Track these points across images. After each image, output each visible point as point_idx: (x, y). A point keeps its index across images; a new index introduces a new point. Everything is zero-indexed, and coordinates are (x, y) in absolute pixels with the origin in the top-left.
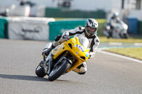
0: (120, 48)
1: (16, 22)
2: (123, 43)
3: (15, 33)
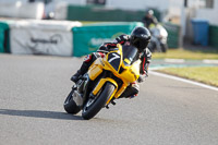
0: (181, 67)
1: (22, 28)
2: (186, 59)
3: (21, 45)
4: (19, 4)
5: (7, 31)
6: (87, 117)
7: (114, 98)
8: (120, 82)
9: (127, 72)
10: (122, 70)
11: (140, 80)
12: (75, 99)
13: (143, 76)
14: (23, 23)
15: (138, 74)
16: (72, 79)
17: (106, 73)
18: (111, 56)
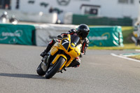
1: (43, 29)
3: (43, 40)
4: (41, 13)
5: (34, 31)
6: (48, 77)
7: (65, 67)
8: (69, 57)
9: (73, 51)
10: (70, 50)
11: (81, 56)
12: (42, 67)
13: (82, 54)
14: (44, 26)
15: (79, 52)
16: (41, 55)
17: (60, 52)
18: (63, 41)
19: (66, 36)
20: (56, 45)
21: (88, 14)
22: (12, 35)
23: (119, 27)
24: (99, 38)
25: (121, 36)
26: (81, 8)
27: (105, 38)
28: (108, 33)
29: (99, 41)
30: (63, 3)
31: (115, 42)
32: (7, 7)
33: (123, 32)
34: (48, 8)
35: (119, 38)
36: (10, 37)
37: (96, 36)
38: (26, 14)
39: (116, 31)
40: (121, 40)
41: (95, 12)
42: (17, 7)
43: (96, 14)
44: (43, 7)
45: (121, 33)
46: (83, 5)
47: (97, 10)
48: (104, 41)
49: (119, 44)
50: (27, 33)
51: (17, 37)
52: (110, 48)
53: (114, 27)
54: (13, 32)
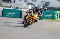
4: (24, 5)
5: (21, 12)
9: (34, 17)
18: (30, 14)
19: (31, 12)
20: (28, 15)
21: (44, 6)
22: (12, 14)
23: (58, 11)
24: (49, 16)
25: (58, 15)
26: (41, 3)
27: (52, 16)
28: (53, 14)
29: (49, 17)
30: (34, 1)
31: (55, 18)
32: (10, 2)
33: (59, 13)
34: (28, 3)
35: (57, 16)
36: (11, 15)
37: (47, 15)
38: (18, 5)
39: (56, 13)
40: (58, 17)
41: (47, 5)
42: (14, 2)
43: (48, 5)
44: (25, 2)
45: (58, 14)
46: (42, 2)
47: (48, 4)
48: (51, 17)
49: (57, 18)
50: (18, 13)
51: (14, 15)
52: (54, 20)
53: (56, 11)
54: (12, 12)
